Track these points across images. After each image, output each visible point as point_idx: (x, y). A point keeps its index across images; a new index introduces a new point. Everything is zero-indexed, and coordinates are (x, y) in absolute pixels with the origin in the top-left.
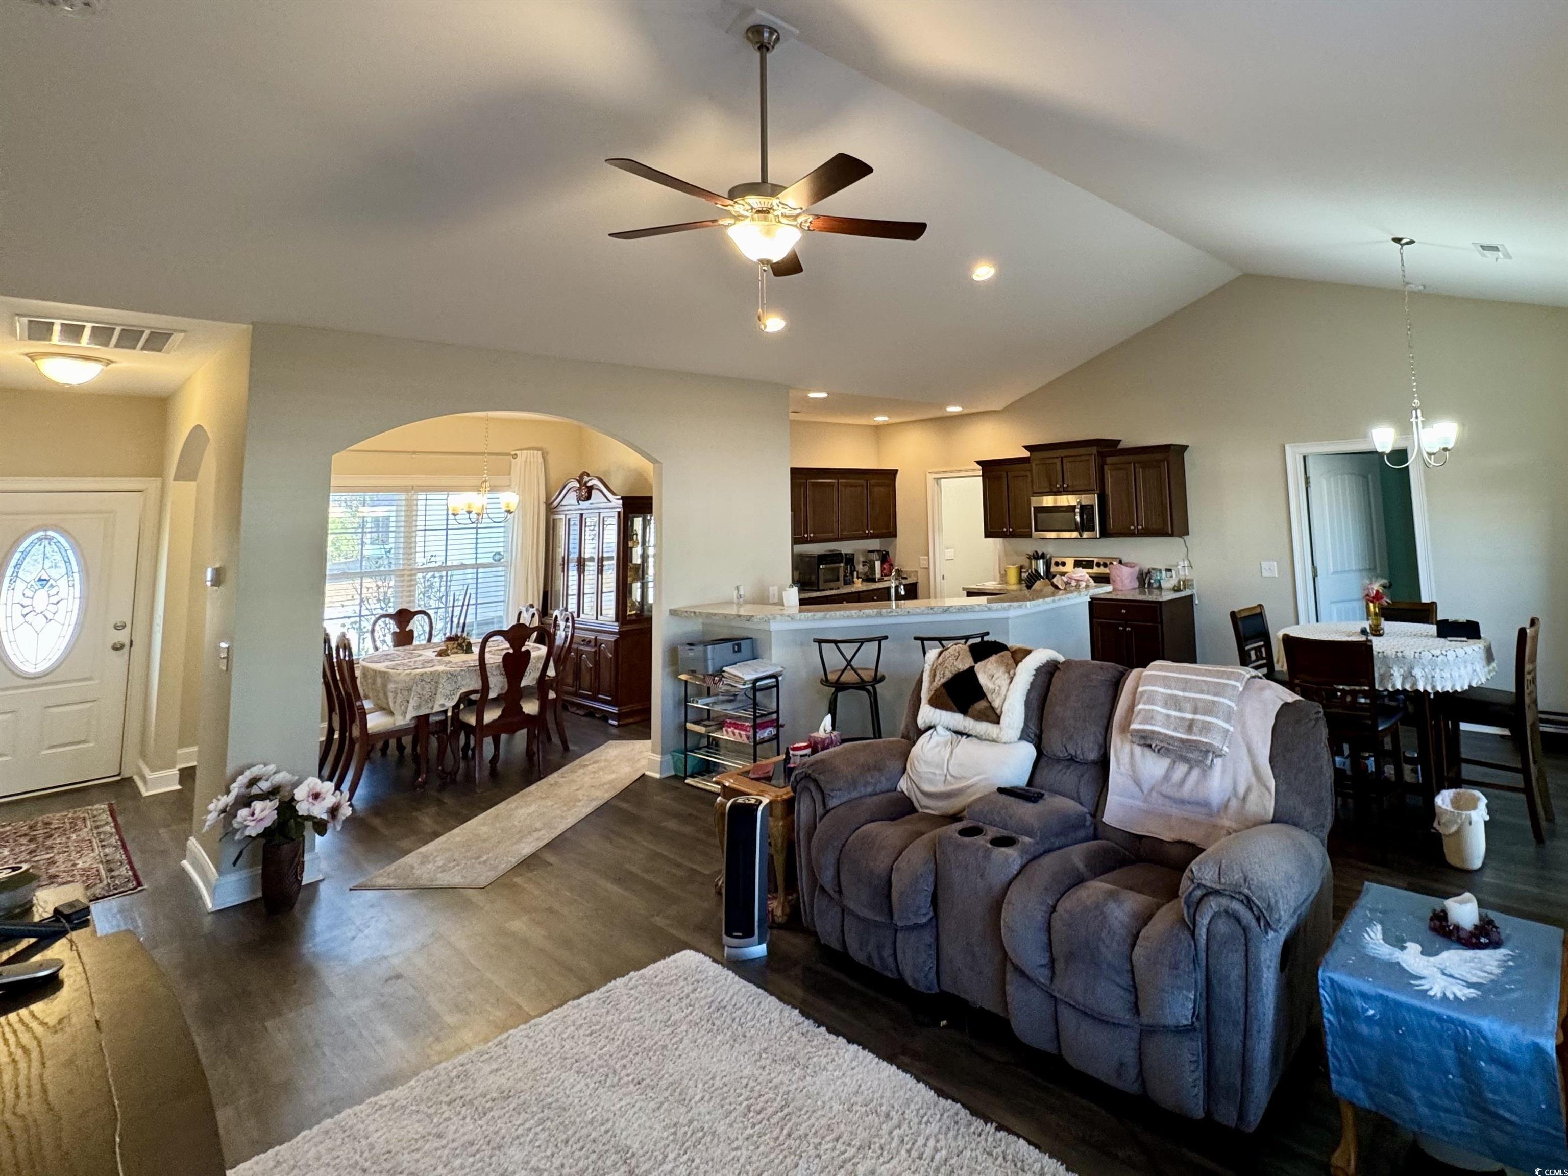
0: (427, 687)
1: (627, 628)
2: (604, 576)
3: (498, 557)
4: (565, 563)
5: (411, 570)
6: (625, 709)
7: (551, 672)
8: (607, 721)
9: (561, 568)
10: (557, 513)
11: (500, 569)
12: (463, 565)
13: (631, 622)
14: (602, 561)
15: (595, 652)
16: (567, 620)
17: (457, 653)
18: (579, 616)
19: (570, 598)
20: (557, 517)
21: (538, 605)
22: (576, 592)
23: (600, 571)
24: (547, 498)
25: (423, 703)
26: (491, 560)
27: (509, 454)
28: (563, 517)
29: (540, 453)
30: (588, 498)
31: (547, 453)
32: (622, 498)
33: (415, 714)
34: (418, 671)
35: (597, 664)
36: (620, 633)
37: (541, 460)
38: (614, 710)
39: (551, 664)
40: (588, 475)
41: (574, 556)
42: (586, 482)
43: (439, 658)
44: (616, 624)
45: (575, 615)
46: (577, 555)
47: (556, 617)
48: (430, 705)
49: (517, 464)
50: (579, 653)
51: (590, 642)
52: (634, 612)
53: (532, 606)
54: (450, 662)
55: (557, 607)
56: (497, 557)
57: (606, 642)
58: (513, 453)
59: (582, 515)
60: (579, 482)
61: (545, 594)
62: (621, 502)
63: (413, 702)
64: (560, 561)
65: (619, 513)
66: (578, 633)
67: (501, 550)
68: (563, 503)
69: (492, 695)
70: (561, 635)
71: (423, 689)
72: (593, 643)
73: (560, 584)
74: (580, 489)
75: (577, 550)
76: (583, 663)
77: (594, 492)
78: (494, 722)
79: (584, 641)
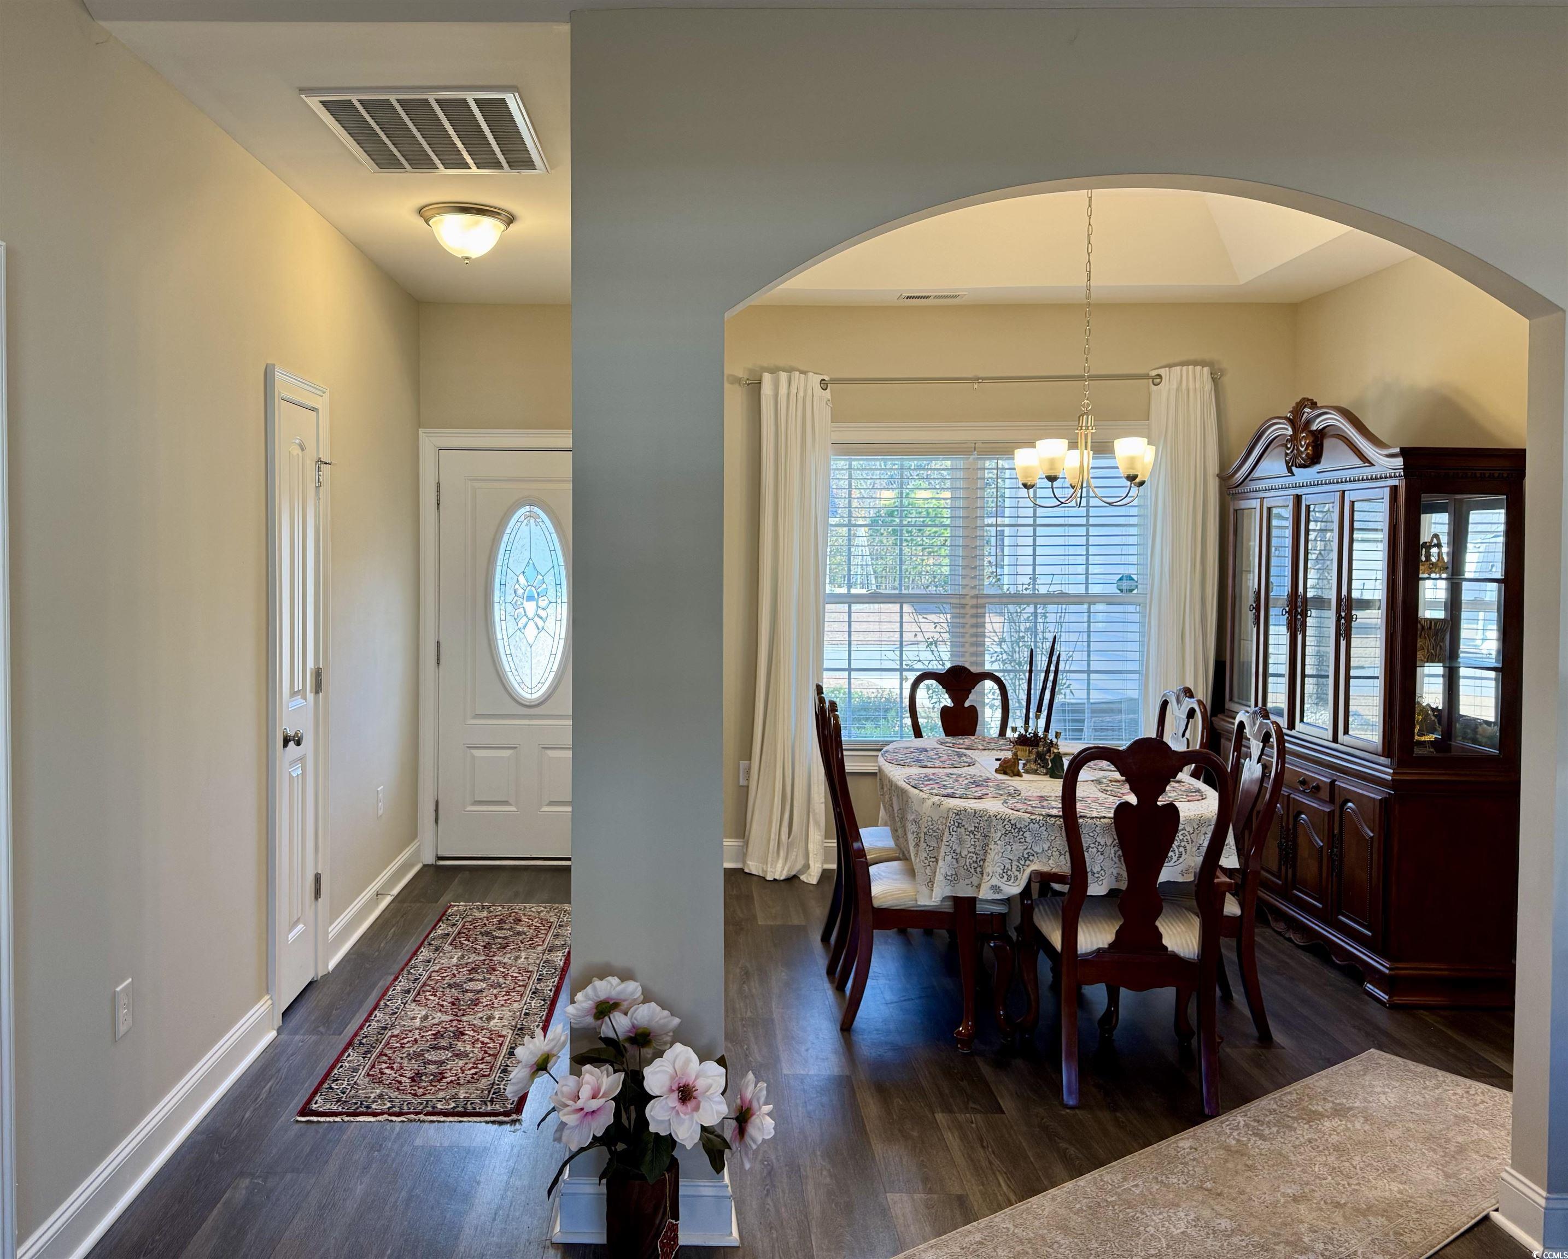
0: (969, 840)
1: (1411, 775)
2: (1354, 642)
3: (1127, 585)
4: (1261, 606)
5: (977, 597)
6: (1408, 969)
7: (1230, 860)
8: (1361, 983)
9: (1251, 615)
10: (1244, 496)
11: (1131, 608)
12: (1063, 595)
13: (1423, 762)
14: (1349, 609)
15: (1331, 814)
16: (1266, 739)
17: (1035, 772)
18: (1291, 726)
19: (1271, 680)
20: (1244, 504)
21: (1203, 692)
22: (1284, 669)
23: (1344, 629)
24: (1223, 465)
25: (962, 871)
26: (1113, 589)
27: (1146, 376)
28: (1255, 504)
29: (1206, 369)
30: (1315, 459)
31: (1223, 372)
32: (1406, 453)
33: (948, 892)
34: (953, 803)
35: (1334, 840)
36: (1394, 784)
37: (1209, 385)
38: (1381, 965)
39: (1230, 839)
40: (1314, 405)
41: (1281, 588)
42: (1309, 422)
43: (1001, 777)
44: (1386, 761)
45: (1283, 722)
46: (1286, 590)
47: (1241, 725)
48: (975, 880)
49: (1163, 394)
50: (1296, 810)
51: (1317, 788)
52: (1431, 737)
53: (1188, 693)
54: (1017, 792)
55: (1244, 702)
56: (1125, 585)
57: (1358, 799)
58: (1154, 373)
59: (1298, 498)
60: (1292, 422)
61: (1220, 668)
62: (1399, 462)
63: (943, 867)
64: (1250, 599)
65: (1394, 489)
66: (1292, 764)
67: (1132, 570)
68: (1256, 474)
69: (1096, 889)
70: (1251, 771)
71: (961, 842)
72: (1325, 794)
73: (1250, 648)
74: (1294, 438)
75: (1287, 581)
76: (1300, 831)
77: (1328, 443)
78: (1099, 951)
79: (1303, 783)
